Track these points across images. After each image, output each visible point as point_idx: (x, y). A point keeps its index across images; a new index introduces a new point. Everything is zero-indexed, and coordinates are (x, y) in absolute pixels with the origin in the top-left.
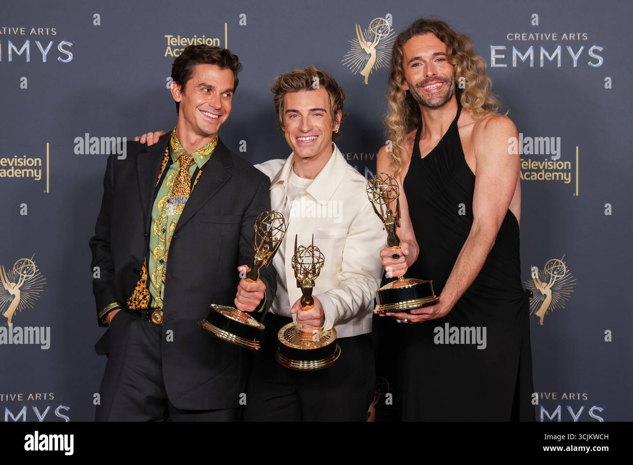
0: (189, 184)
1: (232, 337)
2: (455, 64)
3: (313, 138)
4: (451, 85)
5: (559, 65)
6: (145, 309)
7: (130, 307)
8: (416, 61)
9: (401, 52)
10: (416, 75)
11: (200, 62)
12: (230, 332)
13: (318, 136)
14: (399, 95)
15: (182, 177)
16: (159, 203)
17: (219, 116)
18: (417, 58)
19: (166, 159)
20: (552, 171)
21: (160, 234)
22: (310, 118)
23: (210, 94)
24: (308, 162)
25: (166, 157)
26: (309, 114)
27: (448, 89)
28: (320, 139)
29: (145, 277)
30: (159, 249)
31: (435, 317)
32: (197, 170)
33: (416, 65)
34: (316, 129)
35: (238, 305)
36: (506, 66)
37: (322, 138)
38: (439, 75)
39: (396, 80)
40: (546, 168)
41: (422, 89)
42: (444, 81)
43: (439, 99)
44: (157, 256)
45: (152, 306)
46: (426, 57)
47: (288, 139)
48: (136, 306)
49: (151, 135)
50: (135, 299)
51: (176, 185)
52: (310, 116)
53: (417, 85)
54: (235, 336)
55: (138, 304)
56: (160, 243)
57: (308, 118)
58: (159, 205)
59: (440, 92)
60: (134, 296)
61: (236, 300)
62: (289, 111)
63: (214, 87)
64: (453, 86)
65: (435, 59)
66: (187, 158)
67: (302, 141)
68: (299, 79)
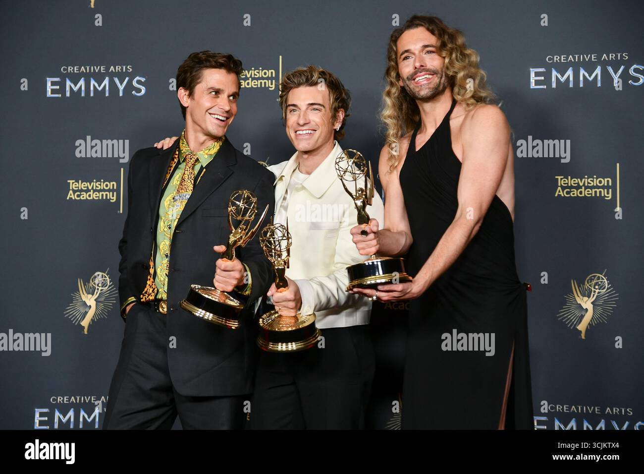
0: (193, 181)
1: (209, 316)
2: (444, 56)
3: (310, 132)
4: (441, 78)
5: (599, 85)
6: (152, 301)
7: (142, 300)
8: (406, 54)
9: (395, 49)
10: (407, 69)
11: (207, 67)
12: (207, 311)
13: (316, 131)
14: (394, 90)
15: (186, 175)
16: (166, 201)
17: (227, 118)
18: (407, 51)
19: (175, 160)
20: (592, 188)
21: (166, 230)
22: (308, 113)
23: (218, 97)
24: (308, 157)
25: (176, 158)
26: (307, 109)
27: (438, 81)
28: (317, 133)
29: (152, 271)
30: (164, 243)
31: (407, 296)
32: (202, 168)
33: (406, 58)
34: (313, 123)
35: (216, 284)
36: (545, 87)
37: (319, 133)
38: (428, 67)
39: (390, 76)
40: (586, 185)
41: (413, 81)
42: (434, 73)
43: (427, 90)
44: (163, 251)
45: (157, 297)
46: (415, 49)
47: (288, 133)
48: (145, 298)
49: (168, 140)
50: (146, 293)
51: (181, 184)
52: (309, 110)
53: (407, 78)
54: (211, 315)
55: (148, 297)
56: (166, 237)
57: (305, 113)
58: (165, 202)
59: (429, 83)
60: (146, 290)
61: (214, 281)
62: (290, 105)
63: (223, 90)
64: (443, 79)
65: (424, 52)
66: (191, 157)
67: (300, 134)
68: (300, 75)
